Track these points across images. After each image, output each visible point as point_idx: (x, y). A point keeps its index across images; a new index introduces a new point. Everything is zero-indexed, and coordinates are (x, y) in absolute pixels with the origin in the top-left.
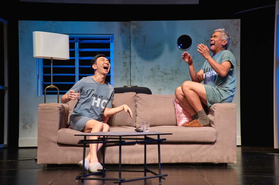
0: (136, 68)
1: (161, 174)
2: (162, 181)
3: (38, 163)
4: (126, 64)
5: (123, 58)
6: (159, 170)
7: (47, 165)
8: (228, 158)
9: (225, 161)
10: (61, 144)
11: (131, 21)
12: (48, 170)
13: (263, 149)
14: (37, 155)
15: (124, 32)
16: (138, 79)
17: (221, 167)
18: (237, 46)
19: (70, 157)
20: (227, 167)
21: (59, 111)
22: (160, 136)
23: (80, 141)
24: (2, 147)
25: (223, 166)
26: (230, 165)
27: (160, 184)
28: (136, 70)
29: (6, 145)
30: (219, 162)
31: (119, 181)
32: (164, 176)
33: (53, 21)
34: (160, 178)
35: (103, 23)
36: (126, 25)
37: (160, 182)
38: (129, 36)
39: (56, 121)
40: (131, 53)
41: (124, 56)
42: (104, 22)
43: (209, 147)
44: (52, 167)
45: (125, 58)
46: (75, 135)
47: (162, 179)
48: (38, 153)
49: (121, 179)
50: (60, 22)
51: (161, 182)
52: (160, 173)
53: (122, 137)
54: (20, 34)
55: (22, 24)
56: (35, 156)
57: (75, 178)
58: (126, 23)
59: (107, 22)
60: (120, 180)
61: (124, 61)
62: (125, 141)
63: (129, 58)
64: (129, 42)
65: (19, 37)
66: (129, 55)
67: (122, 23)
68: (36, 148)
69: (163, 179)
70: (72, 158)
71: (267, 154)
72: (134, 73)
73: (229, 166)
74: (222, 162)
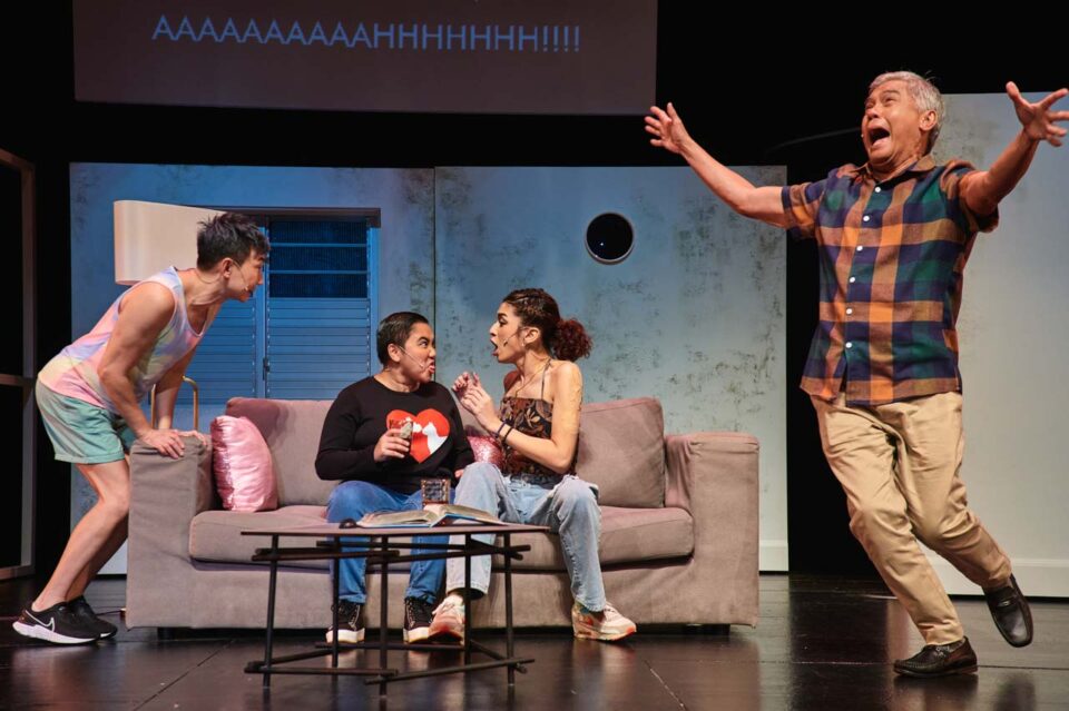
0: (454, 318)
1: (512, 655)
2: (516, 679)
3: (129, 623)
4: (422, 306)
5: (412, 285)
6: (508, 645)
7: (156, 631)
8: (732, 609)
9: (723, 617)
10: (200, 562)
11: (436, 168)
12: (161, 646)
13: (854, 581)
14: (124, 600)
15: (414, 202)
16: (461, 355)
17: (710, 637)
18: (777, 252)
19: (231, 606)
20: (731, 637)
21: (196, 456)
22: (512, 535)
23: (257, 550)
24: (16, 575)
25: (715, 634)
26: (741, 629)
27: (509, 688)
28: (452, 324)
29: (28, 567)
30: (705, 622)
31: (379, 678)
32: (522, 663)
33: (182, 166)
34: (512, 668)
35: (346, 172)
36: (420, 180)
37: (509, 682)
38: (430, 214)
39: (188, 490)
40: (437, 272)
41: (413, 279)
42: (350, 169)
43: (675, 574)
44: (172, 639)
45: (417, 287)
46: (243, 533)
47: (516, 672)
48: (128, 592)
49: (386, 672)
50: (205, 169)
51: (513, 682)
52: (510, 653)
53: (391, 540)
54: (74, 207)
55: (82, 175)
56: (121, 604)
57: (242, 671)
58: (421, 171)
59: (358, 170)
60: (382, 675)
61: (416, 296)
62: (398, 552)
63: (429, 285)
64: (431, 233)
65: (73, 216)
66: (431, 276)
67: (408, 172)
68: (123, 577)
69: (519, 670)
70: (236, 609)
71: (862, 599)
72: (448, 336)
73: (736, 634)
74: (712, 620)
